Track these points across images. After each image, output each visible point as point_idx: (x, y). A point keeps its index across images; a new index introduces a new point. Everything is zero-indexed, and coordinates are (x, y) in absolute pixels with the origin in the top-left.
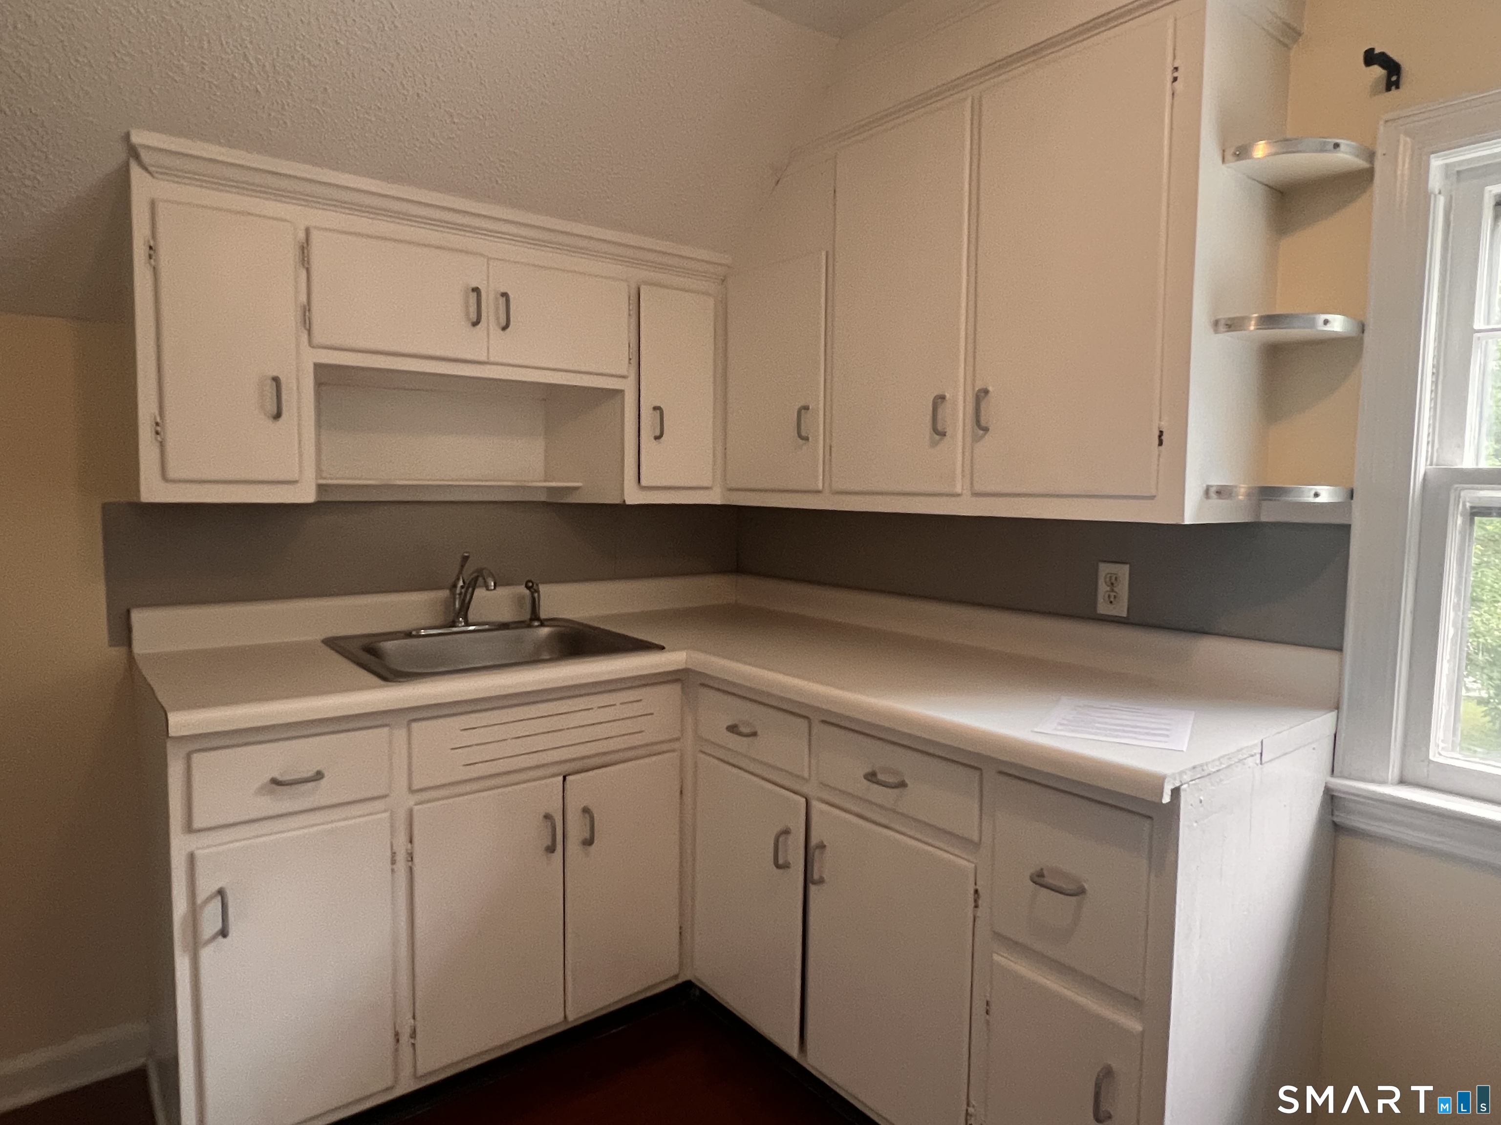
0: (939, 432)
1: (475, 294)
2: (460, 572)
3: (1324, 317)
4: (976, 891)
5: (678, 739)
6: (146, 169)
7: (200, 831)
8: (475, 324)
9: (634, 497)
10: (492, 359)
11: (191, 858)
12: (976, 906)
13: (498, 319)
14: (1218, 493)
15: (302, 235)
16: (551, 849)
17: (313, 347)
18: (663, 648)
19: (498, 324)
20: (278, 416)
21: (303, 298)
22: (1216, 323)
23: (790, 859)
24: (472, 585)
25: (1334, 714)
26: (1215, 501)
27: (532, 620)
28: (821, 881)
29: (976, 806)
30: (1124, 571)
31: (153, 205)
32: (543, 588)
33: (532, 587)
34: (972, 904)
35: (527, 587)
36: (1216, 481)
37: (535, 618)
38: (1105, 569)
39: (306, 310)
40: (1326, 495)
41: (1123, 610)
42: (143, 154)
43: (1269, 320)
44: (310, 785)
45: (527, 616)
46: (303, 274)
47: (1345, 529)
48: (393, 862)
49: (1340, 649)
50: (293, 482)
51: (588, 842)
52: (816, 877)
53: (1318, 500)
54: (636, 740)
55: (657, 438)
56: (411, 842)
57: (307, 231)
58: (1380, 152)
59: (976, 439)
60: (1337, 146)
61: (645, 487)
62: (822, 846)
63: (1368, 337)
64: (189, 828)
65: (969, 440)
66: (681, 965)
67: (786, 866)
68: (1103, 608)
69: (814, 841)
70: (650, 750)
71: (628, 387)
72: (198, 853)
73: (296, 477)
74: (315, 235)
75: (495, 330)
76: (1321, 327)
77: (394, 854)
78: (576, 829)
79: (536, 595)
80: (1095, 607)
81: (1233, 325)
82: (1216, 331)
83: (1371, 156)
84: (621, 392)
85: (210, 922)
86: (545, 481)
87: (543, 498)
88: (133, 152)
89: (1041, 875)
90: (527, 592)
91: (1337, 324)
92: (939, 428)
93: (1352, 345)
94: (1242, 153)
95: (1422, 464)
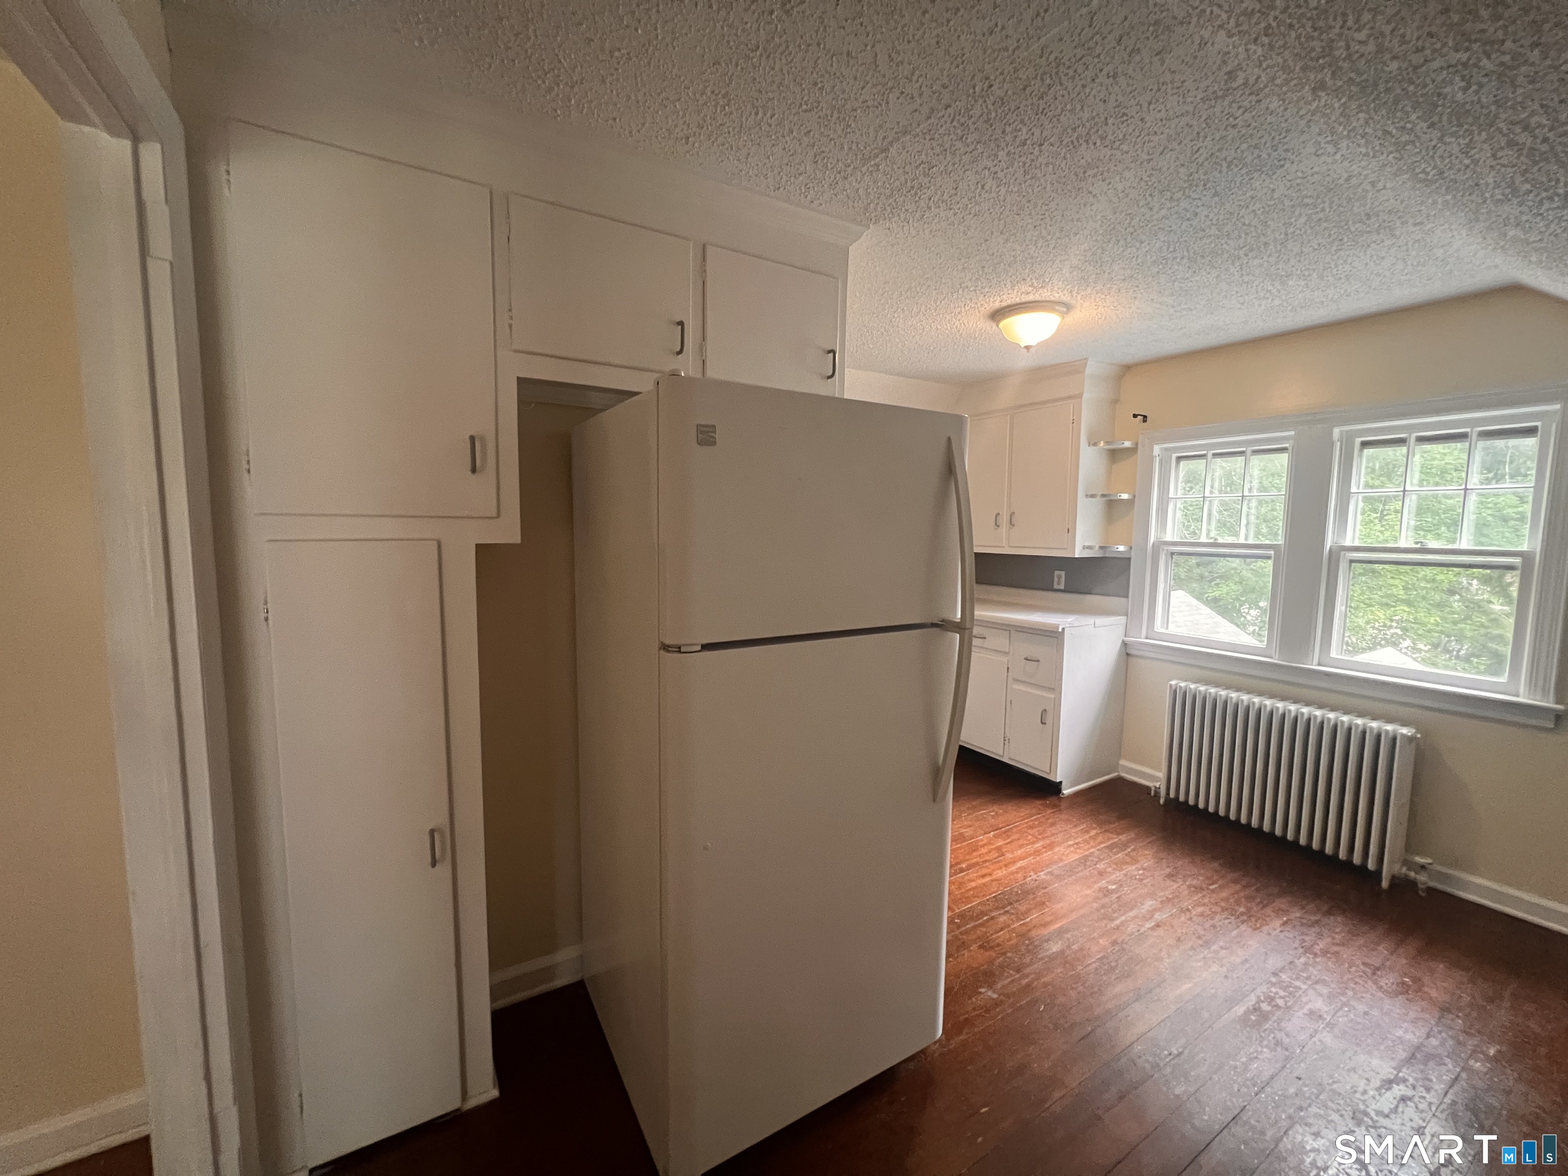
0: (997, 525)
3: (1119, 494)
4: (1008, 667)
12: (1008, 672)
14: (1087, 547)
22: (1087, 496)
25: (1126, 617)
26: (1087, 550)
29: (1008, 641)
30: (1063, 573)
36: (1087, 544)
38: (1057, 573)
40: (1121, 548)
41: (1062, 587)
43: (1103, 496)
47: (1129, 559)
49: (1127, 597)
53: (1120, 550)
58: (1139, 443)
59: (1010, 529)
60: (1124, 443)
63: (1136, 500)
65: (1008, 528)
68: (1056, 587)
76: (1119, 497)
80: (1053, 584)
81: (1093, 496)
82: (1087, 498)
83: (1137, 444)
89: (1027, 658)
91: (1125, 496)
93: (1130, 502)
94: (1095, 444)
95: (1152, 539)
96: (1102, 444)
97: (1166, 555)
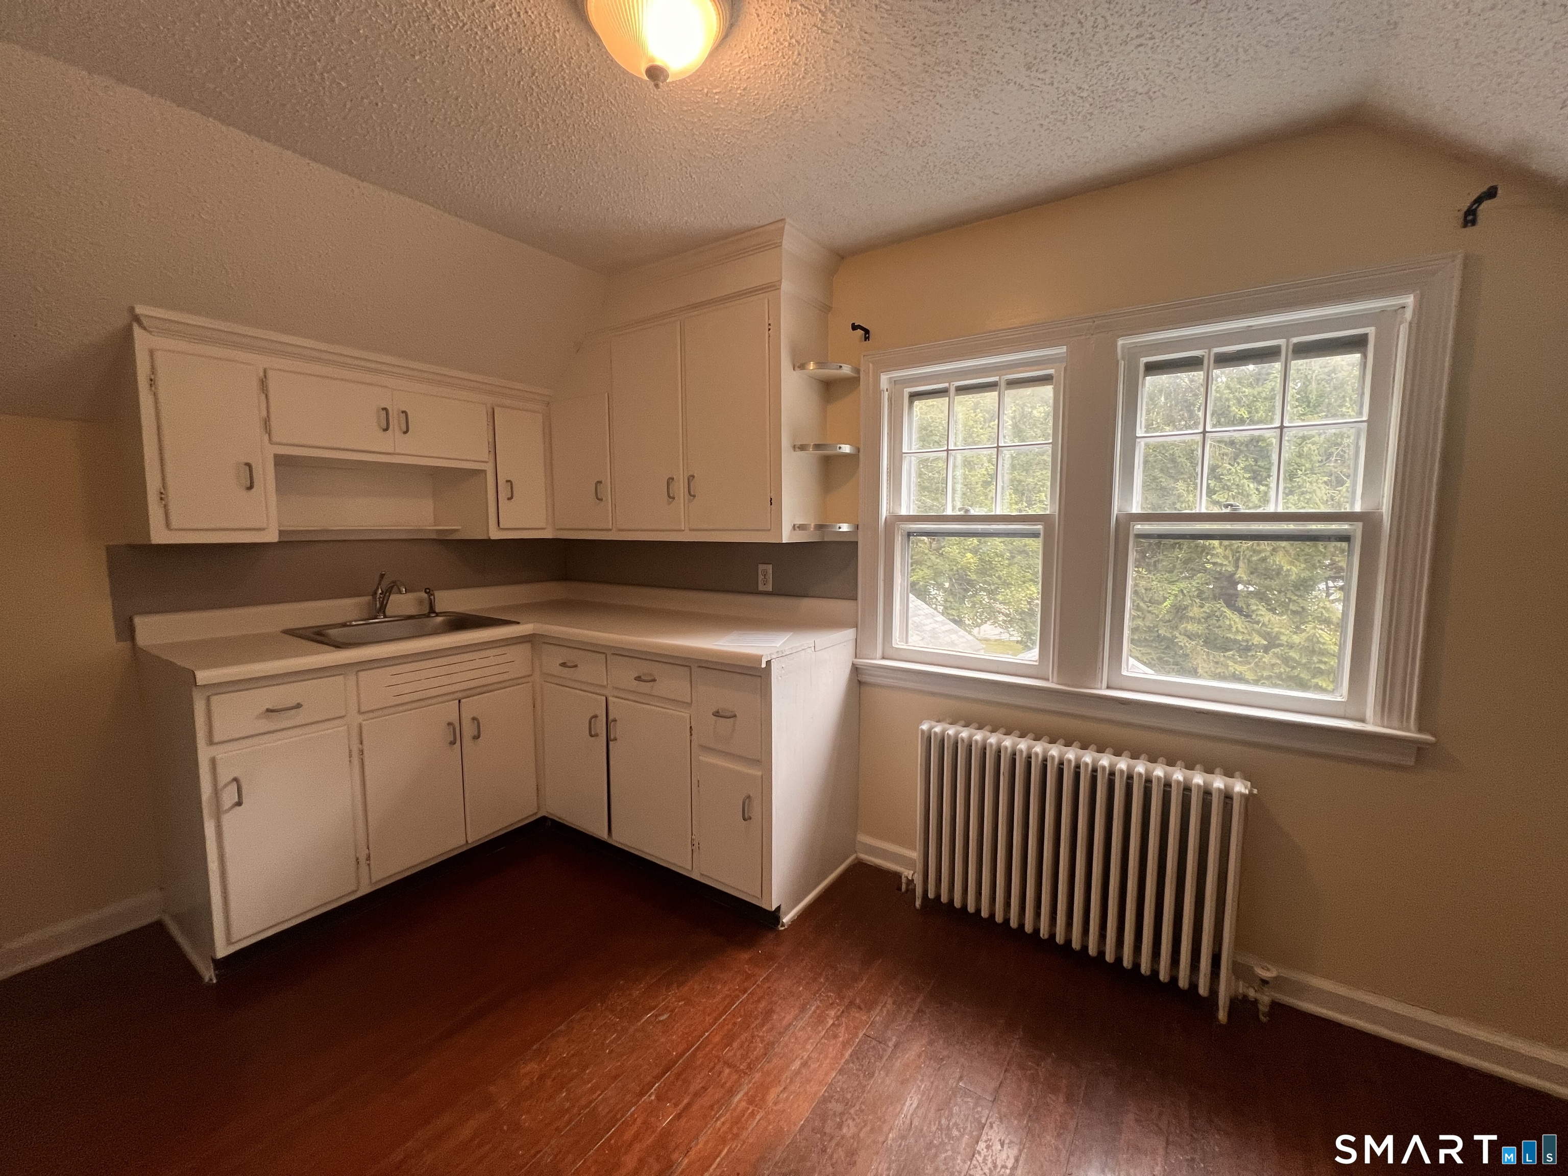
0: (671, 498)
1: (385, 412)
2: (379, 584)
3: (839, 446)
4: (691, 727)
5: (529, 676)
6: (145, 329)
7: (217, 743)
8: (386, 430)
9: (495, 535)
10: (398, 451)
11: (213, 762)
12: (691, 735)
13: (400, 426)
14: (798, 527)
15: (262, 374)
16: (453, 743)
17: (272, 444)
18: (518, 623)
19: (401, 429)
20: (251, 487)
21: (264, 413)
22: (794, 447)
23: (598, 731)
24: (388, 591)
25: (855, 629)
26: (798, 531)
27: (430, 613)
28: (615, 739)
29: (689, 685)
30: (770, 568)
31: (151, 353)
32: (437, 593)
33: (429, 592)
34: (689, 734)
35: (426, 592)
36: (799, 522)
37: (432, 610)
38: (761, 567)
39: (266, 423)
40: (845, 528)
41: (769, 588)
42: (145, 322)
43: (817, 447)
44: (293, 711)
45: (426, 610)
46: (263, 397)
47: (856, 543)
48: (350, 756)
49: (856, 599)
50: (263, 529)
51: (477, 737)
52: (612, 737)
53: (841, 530)
54: (505, 677)
55: (509, 499)
56: (361, 743)
57: (265, 371)
58: (862, 370)
59: (690, 501)
60: (841, 367)
61: (502, 529)
62: (615, 720)
63: (861, 455)
64: (211, 742)
65: (686, 501)
66: (539, 808)
67: (596, 735)
68: (761, 588)
69: (611, 718)
70: (515, 682)
71: (489, 468)
72: (218, 757)
73: (265, 526)
74: (270, 374)
75: (399, 434)
76: (838, 450)
77: (350, 751)
78: (468, 729)
79: (432, 597)
80: (757, 587)
81: (803, 448)
82: (795, 451)
83: (858, 371)
84: (484, 471)
85: (229, 796)
86: (435, 526)
87: (435, 537)
88: (137, 319)
89: (718, 712)
90: (426, 595)
91: (846, 449)
92: (671, 495)
93: (853, 458)
94: (802, 366)
95: (884, 513)
96: (812, 366)
97: (902, 535)
